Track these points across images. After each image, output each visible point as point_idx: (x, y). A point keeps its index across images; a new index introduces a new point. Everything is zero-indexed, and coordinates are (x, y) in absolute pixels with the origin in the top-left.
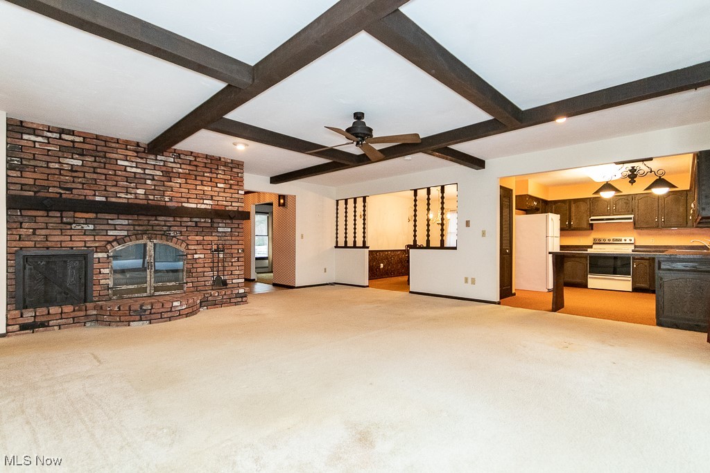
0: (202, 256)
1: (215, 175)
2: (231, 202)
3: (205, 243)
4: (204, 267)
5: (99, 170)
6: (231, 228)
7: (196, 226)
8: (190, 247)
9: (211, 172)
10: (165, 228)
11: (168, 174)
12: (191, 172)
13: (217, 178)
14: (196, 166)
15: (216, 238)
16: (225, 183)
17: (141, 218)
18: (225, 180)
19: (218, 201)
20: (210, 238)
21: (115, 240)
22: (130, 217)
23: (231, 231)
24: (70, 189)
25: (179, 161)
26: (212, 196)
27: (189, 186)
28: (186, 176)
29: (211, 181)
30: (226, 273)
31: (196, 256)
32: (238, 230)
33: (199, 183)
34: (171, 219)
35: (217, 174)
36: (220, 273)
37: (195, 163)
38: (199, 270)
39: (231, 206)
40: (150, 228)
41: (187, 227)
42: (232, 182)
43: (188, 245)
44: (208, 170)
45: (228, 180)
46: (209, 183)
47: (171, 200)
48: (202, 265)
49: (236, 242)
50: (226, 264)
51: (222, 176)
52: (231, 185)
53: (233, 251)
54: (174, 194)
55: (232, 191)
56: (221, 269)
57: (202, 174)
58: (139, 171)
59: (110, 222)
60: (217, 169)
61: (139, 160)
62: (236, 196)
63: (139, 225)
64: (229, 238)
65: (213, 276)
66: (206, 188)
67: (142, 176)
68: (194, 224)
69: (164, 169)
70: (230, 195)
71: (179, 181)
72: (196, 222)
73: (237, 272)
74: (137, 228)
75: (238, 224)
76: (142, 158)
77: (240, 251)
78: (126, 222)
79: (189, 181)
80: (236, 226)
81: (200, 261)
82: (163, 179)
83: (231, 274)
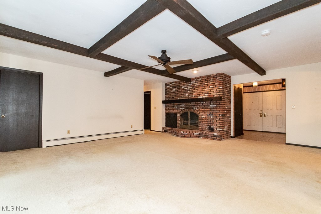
0: (204, 117)
1: (209, 83)
2: (216, 93)
3: (205, 111)
4: (205, 121)
5: (178, 91)
6: (216, 105)
7: (202, 105)
8: (200, 113)
9: (208, 82)
10: (193, 106)
11: (194, 87)
12: (201, 84)
13: (210, 84)
14: (202, 81)
15: (209, 110)
16: (213, 85)
17: (187, 103)
18: (213, 84)
19: (210, 94)
20: (207, 110)
21: (181, 111)
22: (184, 103)
23: (216, 106)
24: (173, 97)
25: (197, 81)
26: (208, 92)
27: (200, 90)
28: (199, 87)
29: (208, 86)
30: (213, 125)
31: (202, 117)
32: (219, 106)
33: (203, 88)
34: (195, 103)
35: (210, 82)
36: (211, 125)
37: (202, 80)
38: (203, 122)
39: (216, 95)
40: (189, 106)
41: (199, 105)
42: (216, 84)
43: (200, 112)
44: (206, 82)
45: (214, 83)
46: (207, 87)
47: (195, 96)
48: (204, 121)
49: (219, 111)
50: (214, 121)
51: (212, 83)
52: (216, 85)
53: (217, 115)
54: (195, 94)
55: (216, 88)
56: (211, 123)
57: (204, 84)
58: (186, 88)
59: (181, 105)
60: (210, 80)
61: (186, 85)
62: (218, 90)
63: (186, 106)
64: (215, 109)
65: (208, 126)
66: (206, 89)
67: (187, 90)
68: (201, 104)
69: (193, 86)
70: (215, 90)
71: (197, 89)
72: (202, 103)
73: (219, 125)
74: (186, 107)
75: (219, 103)
76: (187, 84)
77: (220, 116)
78: (183, 105)
79: (200, 88)
80: (219, 104)
81: (203, 119)
82: (192, 89)
83: (216, 126)
